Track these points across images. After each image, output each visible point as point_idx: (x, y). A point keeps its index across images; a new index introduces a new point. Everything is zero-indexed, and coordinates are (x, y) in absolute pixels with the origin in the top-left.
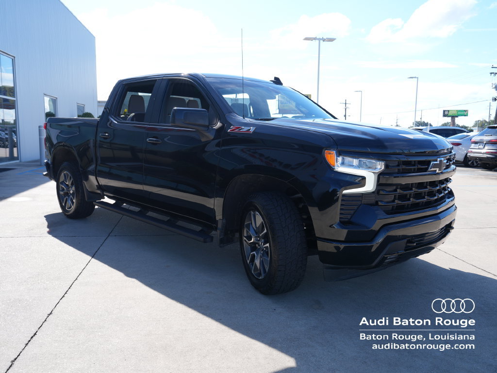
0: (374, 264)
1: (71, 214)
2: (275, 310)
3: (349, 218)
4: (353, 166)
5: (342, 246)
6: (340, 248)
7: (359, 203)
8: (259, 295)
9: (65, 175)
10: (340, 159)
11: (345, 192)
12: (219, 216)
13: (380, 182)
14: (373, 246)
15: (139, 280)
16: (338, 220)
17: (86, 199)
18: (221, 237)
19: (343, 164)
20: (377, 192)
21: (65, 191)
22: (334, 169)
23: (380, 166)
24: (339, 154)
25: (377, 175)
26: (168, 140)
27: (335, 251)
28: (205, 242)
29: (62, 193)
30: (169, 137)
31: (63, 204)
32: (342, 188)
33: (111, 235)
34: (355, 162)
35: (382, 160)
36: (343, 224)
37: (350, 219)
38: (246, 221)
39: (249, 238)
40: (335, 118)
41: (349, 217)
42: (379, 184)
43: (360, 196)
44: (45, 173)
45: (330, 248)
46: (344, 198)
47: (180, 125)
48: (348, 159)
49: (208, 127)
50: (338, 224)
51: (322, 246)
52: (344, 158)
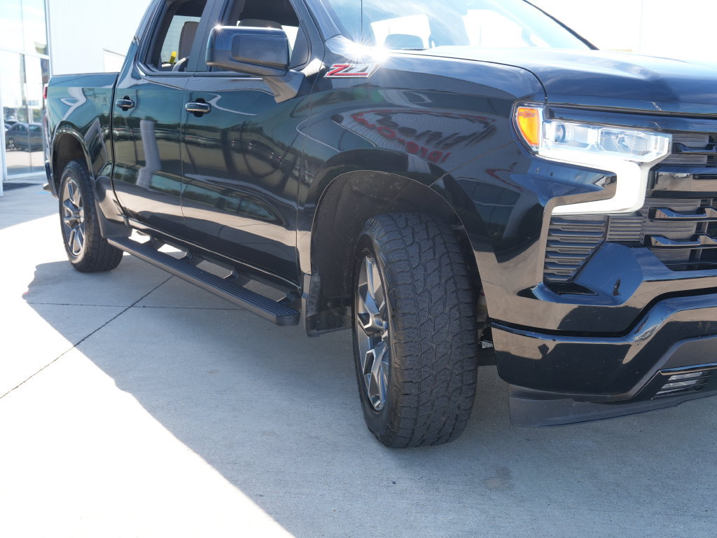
0: (634, 391)
1: (79, 263)
2: (394, 483)
3: (572, 274)
4: (585, 145)
5: (551, 344)
6: (548, 349)
7: (599, 238)
8: (374, 447)
9: (70, 186)
10: (552, 127)
11: (559, 210)
12: (305, 265)
13: (657, 187)
14: (628, 346)
15: (137, 398)
16: (539, 280)
17: (102, 234)
18: (309, 315)
19: (561, 140)
20: (649, 213)
21: (72, 218)
22: (537, 153)
23: (658, 146)
24: (550, 115)
25: (646, 170)
26: (218, 103)
27: (538, 356)
28: (280, 323)
29: (67, 221)
30: (219, 97)
31: (70, 244)
32: (552, 201)
33: (136, 305)
34: (593, 135)
35: (666, 131)
36: (556, 289)
37: (575, 276)
38: (360, 280)
39: (365, 318)
40: (592, 47)
41: (571, 271)
42: (654, 193)
43: (601, 222)
44: (45, 185)
45: (528, 348)
46: (557, 226)
47: (225, 65)
48: (573, 128)
49: (286, 68)
50: (541, 288)
51: (502, 341)
52: (563, 127)
